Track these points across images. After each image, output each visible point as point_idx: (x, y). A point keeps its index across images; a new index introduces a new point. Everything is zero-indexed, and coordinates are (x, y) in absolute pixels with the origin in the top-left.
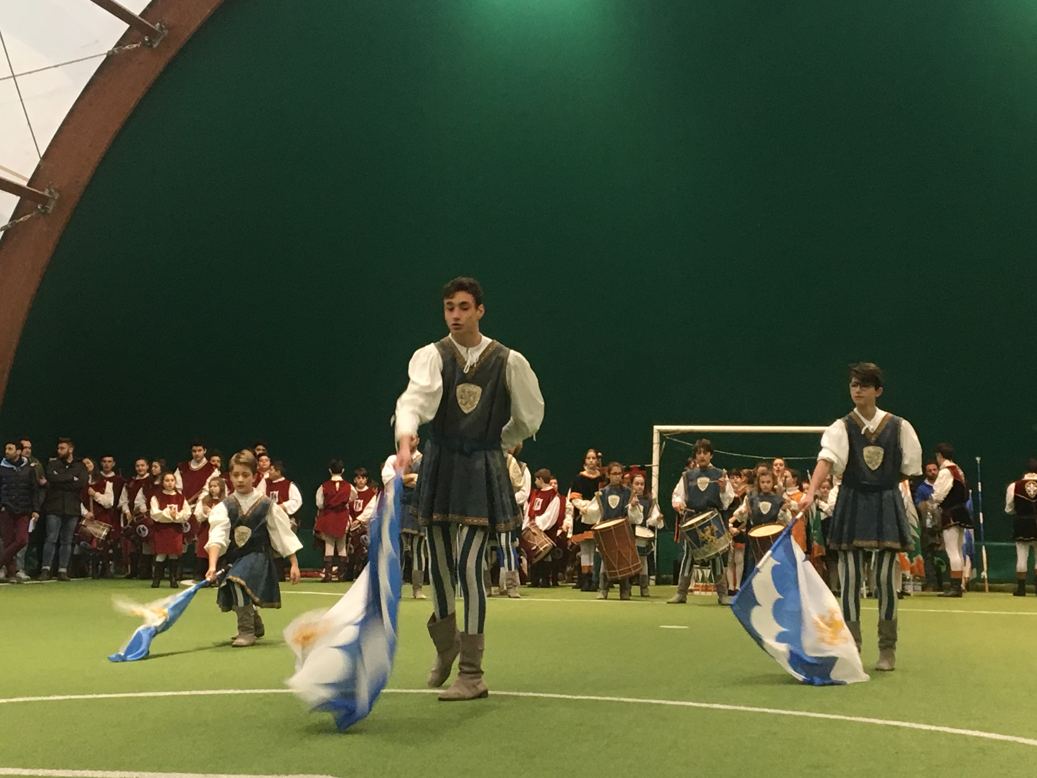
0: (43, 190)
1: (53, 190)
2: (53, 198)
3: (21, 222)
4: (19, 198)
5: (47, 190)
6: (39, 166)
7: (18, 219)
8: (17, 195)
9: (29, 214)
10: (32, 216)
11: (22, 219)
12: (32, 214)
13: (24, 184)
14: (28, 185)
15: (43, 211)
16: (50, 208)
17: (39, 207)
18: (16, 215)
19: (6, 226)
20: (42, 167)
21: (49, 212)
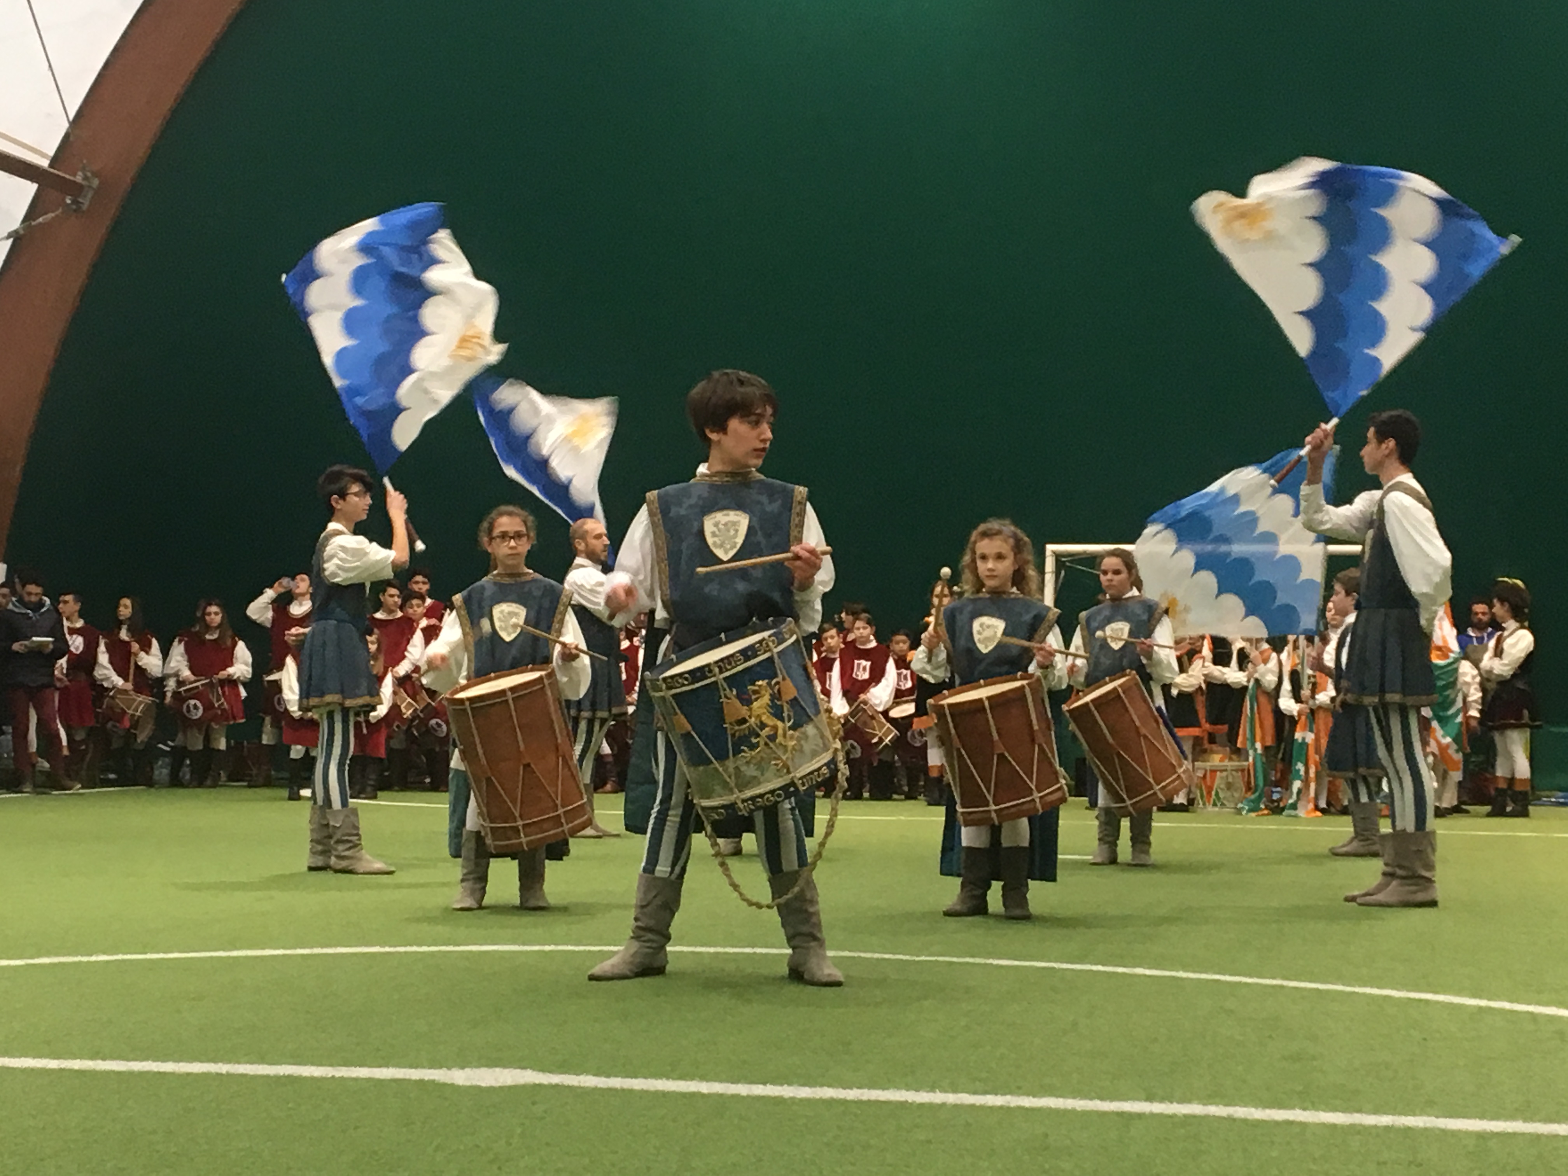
0: (75, 175)
1: (89, 174)
2: (90, 187)
3: (40, 224)
4: (34, 187)
5: (80, 173)
6: (67, 136)
7: (34, 220)
8: (32, 180)
9: (53, 212)
10: (57, 216)
11: (41, 220)
12: (57, 213)
13: (45, 163)
14: (51, 165)
15: (74, 207)
16: (86, 203)
17: (69, 201)
18: (30, 215)
19: (16, 232)
20: (71, 139)
21: (85, 207)
